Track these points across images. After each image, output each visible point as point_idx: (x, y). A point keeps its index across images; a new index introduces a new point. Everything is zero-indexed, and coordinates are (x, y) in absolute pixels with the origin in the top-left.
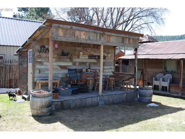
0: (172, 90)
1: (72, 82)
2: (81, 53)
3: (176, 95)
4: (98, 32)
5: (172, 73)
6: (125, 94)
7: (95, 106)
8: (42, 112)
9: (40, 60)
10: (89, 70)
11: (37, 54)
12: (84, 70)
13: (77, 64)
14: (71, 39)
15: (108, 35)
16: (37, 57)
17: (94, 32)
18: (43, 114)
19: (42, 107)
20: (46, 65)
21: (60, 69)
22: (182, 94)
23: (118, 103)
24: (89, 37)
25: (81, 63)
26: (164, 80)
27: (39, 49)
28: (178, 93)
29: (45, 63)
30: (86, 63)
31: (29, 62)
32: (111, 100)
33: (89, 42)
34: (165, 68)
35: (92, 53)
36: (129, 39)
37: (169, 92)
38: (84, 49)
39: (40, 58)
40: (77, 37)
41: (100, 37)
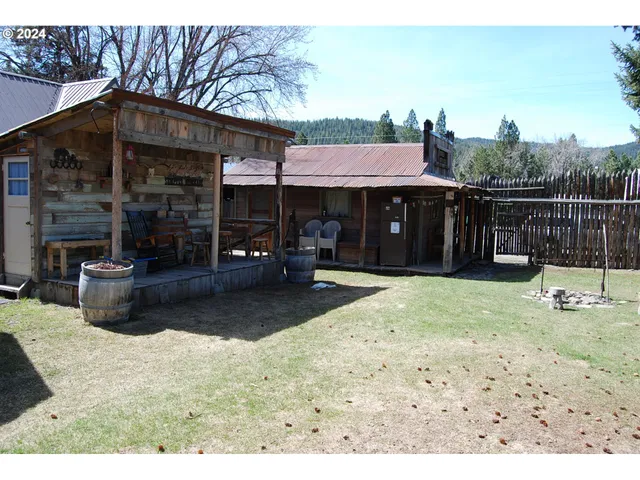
0: (343, 255)
1: (139, 245)
2: (152, 171)
3: (353, 266)
4: (213, 123)
5: (339, 217)
6: (261, 268)
7: (208, 295)
8: (117, 313)
9: (54, 188)
10: (172, 213)
11: (47, 171)
12: (161, 214)
13: (142, 198)
14: (160, 140)
15: (230, 132)
16: (48, 180)
17: (206, 125)
18: (119, 318)
19: (119, 302)
20: (69, 203)
21: (102, 210)
22: (366, 263)
23: (250, 288)
24: (195, 136)
25: (150, 197)
26: (323, 236)
27: (53, 159)
28: (356, 262)
29: (67, 196)
30: (161, 195)
31: (10, 193)
32: (237, 281)
33: (194, 147)
34: (325, 208)
35: (174, 170)
36: (269, 142)
37: (337, 259)
38: (156, 160)
39: (54, 183)
40: (171, 135)
41: (215, 136)
